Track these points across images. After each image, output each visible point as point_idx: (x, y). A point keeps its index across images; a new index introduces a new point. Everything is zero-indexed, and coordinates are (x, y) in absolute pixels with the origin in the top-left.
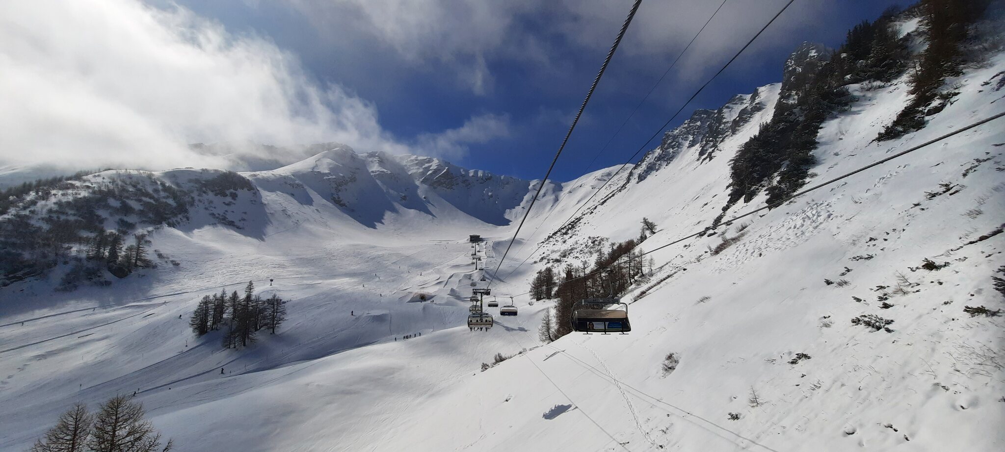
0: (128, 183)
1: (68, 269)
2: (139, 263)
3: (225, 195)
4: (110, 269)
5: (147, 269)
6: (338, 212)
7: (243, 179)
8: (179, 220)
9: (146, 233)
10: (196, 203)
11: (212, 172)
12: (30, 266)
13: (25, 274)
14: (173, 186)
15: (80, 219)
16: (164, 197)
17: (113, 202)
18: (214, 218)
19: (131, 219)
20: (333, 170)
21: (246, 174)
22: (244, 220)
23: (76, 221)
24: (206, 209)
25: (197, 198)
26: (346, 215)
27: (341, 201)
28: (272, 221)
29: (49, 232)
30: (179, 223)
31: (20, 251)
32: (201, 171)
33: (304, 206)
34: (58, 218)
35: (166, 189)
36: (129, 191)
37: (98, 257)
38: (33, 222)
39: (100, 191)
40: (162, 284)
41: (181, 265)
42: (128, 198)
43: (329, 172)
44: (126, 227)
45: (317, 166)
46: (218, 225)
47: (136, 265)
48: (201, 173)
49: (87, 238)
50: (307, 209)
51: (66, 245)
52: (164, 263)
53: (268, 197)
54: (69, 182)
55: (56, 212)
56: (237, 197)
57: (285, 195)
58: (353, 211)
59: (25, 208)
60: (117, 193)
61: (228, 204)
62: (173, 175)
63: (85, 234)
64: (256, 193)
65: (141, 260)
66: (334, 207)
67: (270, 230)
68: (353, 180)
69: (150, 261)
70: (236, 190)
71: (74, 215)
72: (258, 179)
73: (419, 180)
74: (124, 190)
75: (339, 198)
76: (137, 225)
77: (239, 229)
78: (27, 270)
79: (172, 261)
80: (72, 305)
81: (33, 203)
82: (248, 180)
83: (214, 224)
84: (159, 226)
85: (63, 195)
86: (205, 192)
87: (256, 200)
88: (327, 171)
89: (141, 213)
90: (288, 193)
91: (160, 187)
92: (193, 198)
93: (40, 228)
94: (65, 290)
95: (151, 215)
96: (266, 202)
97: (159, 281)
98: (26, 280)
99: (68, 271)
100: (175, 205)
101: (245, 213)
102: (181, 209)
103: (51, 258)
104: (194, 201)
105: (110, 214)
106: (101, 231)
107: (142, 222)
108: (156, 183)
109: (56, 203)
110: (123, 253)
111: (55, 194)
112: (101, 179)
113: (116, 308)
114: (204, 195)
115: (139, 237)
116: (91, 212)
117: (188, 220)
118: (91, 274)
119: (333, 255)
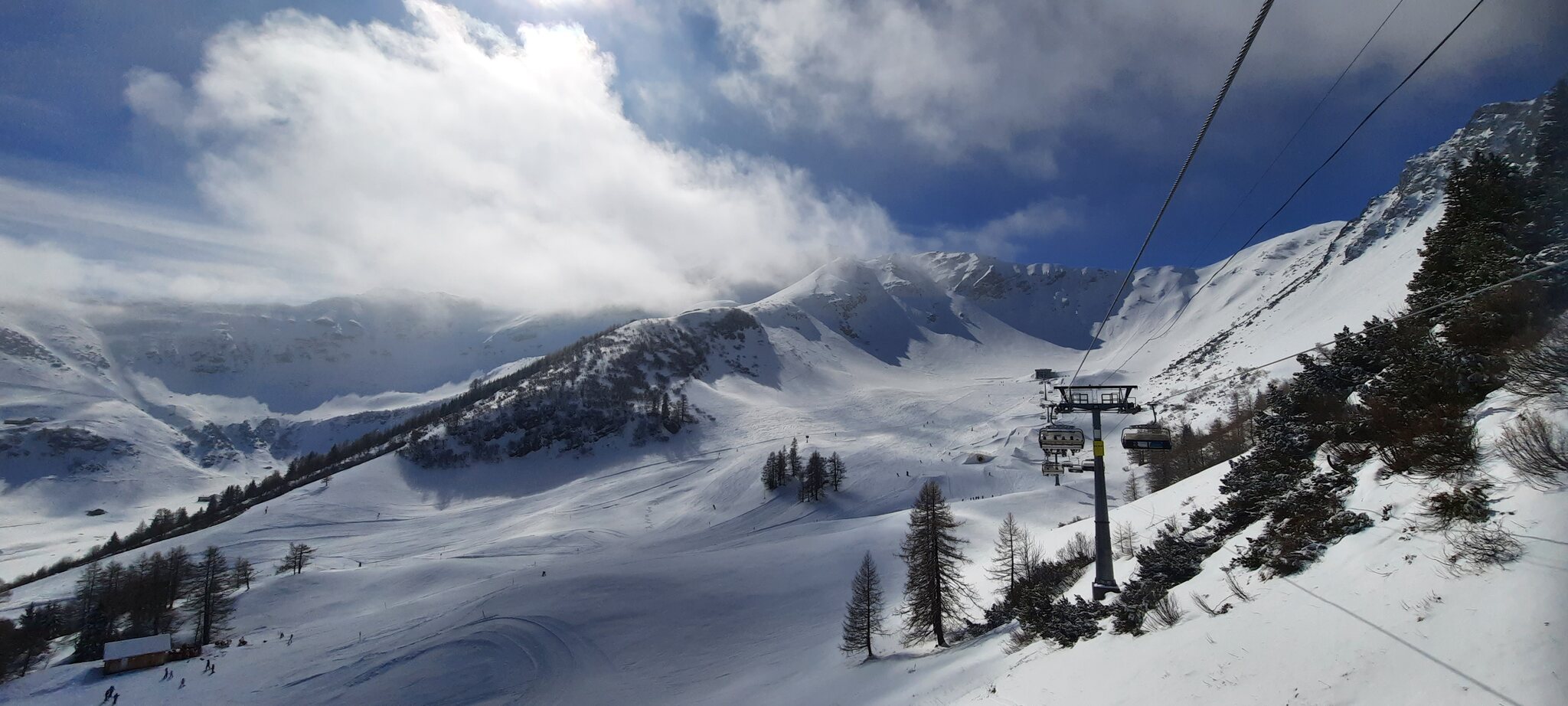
0: (653, 334)
1: (635, 425)
2: (685, 419)
3: (734, 338)
4: (666, 426)
5: (691, 424)
6: (852, 346)
7: (747, 315)
9: (679, 387)
10: (712, 349)
11: (719, 312)
12: (610, 423)
13: (607, 430)
14: (689, 333)
15: (630, 376)
16: (684, 347)
17: (649, 357)
18: (730, 365)
19: (665, 372)
20: (838, 289)
21: (746, 308)
22: (756, 365)
23: (628, 378)
24: (721, 355)
25: (711, 344)
26: (860, 350)
27: (851, 331)
28: (784, 365)
29: (613, 390)
31: (601, 410)
32: (709, 312)
33: (813, 342)
34: (615, 376)
35: (684, 337)
36: (656, 342)
37: (654, 413)
38: (600, 381)
39: (637, 345)
40: (707, 440)
41: (717, 420)
42: (656, 350)
44: (664, 381)
45: (818, 286)
46: (735, 373)
47: (682, 421)
48: (710, 314)
49: (640, 394)
50: (816, 346)
51: (629, 403)
52: (702, 418)
53: (779, 337)
54: (608, 337)
55: (612, 370)
56: (744, 338)
57: (790, 330)
58: (867, 343)
59: (590, 368)
60: (648, 345)
61: (738, 348)
62: (685, 319)
63: (638, 391)
64: (761, 332)
65: (686, 416)
66: (844, 339)
67: (782, 377)
68: (863, 299)
69: (692, 417)
70: (742, 330)
71: (625, 372)
72: (760, 312)
73: (951, 290)
74: (652, 342)
75: (849, 327)
76: (671, 379)
77: (753, 376)
78: (607, 427)
79: (709, 416)
80: (648, 459)
81: (593, 363)
82: (751, 316)
83: (731, 373)
84: (688, 378)
85: (611, 352)
86: (716, 336)
87: (763, 341)
88: (832, 293)
89: (671, 366)
90: (792, 327)
91: (679, 336)
92: (707, 344)
93: (606, 387)
94: (637, 445)
95: (678, 367)
96: (773, 342)
97: (704, 437)
98: (609, 436)
99: (636, 427)
100: (694, 354)
101: (756, 357)
102: (700, 358)
103: (622, 415)
104: (708, 347)
105: (649, 369)
106: (647, 387)
107: (674, 375)
108: (674, 330)
109: (609, 362)
110: (672, 409)
111: (605, 352)
112: (631, 331)
113: (681, 462)
114: (716, 339)
115: (677, 392)
116: (635, 368)
117: (708, 369)
118: (653, 430)
119: (857, 405)
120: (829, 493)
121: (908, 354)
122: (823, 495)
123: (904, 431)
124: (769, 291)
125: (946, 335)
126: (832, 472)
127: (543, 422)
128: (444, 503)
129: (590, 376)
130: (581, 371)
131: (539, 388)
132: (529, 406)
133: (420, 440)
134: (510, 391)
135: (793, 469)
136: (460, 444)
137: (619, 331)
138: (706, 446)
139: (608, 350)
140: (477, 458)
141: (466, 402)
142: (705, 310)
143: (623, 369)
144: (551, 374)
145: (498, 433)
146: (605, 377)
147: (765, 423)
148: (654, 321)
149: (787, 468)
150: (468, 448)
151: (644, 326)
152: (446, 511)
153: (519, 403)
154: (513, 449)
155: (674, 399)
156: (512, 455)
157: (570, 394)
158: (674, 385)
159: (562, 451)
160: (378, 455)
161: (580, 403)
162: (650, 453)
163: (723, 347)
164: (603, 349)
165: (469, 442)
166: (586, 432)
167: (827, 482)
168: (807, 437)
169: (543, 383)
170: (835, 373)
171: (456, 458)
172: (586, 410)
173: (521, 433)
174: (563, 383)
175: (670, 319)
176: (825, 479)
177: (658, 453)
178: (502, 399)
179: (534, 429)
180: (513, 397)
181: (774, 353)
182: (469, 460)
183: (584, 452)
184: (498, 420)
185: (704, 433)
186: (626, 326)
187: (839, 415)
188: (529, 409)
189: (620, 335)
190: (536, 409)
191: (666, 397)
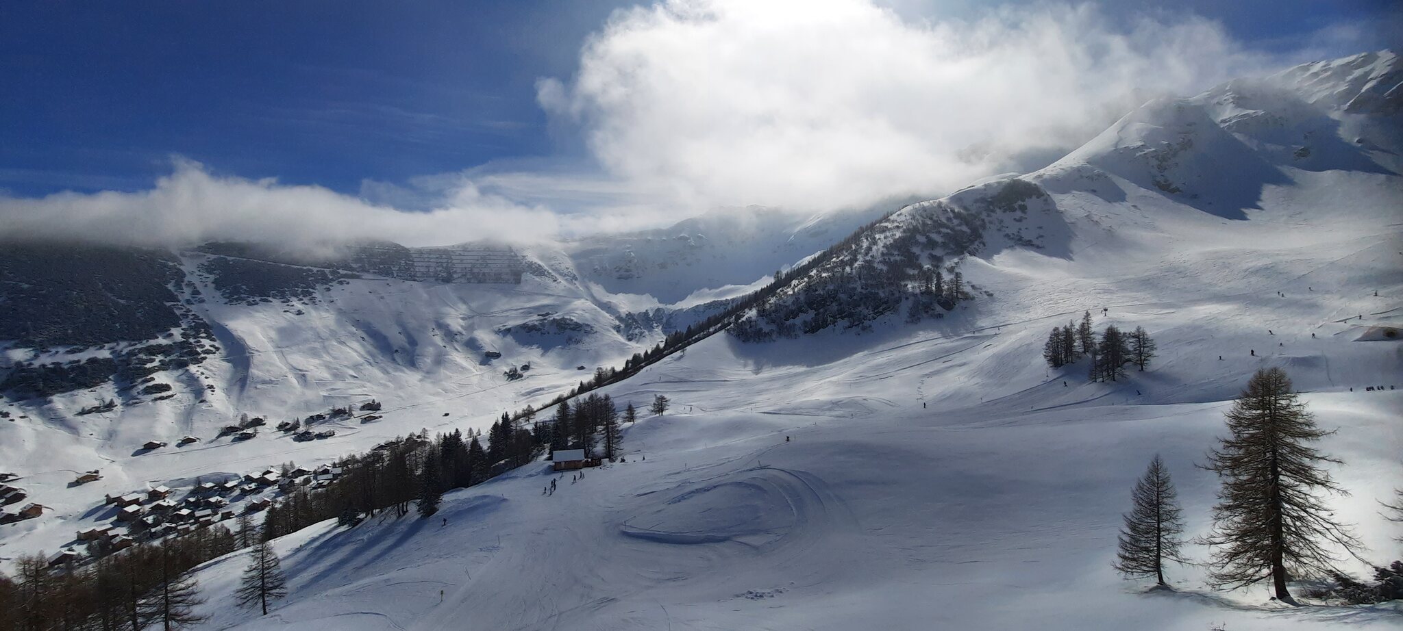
0: (925, 216)
1: (910, 303)
2: (959, 296)
3: (1014, 210)
4: (940, 303)
5: (967, 301)
6: (1170, 203)
7: (1028, 185)
8: (977, 247)
9: (954, 265)
10: (988, 225)
11: (996, 185)
12: (886, 303)
13: (884, 309)
14: (962, 211)
15: (903, 258)
16: (958, 225)
17: (922, 239)
18: (1010, 239)
19: (938, 252)
20: (1150, 137)
21: (1028, 178)
22: (1042, 236)
23: (902, 261)
24: (999, 230)
25: (987, 219)
26: (1182, 206)
27: (1170, 185)
28: (1077, 233)
29: (888, 272)
30: (977, 251)
31: (877, 291)
32: (983, 187)
33: (1114, 204)
34: (889, 259)
35: (957, 215)
36: (928, 224)
37: (928, 292)
38: (875, 265)
39: (908, 229)
40: (984, 316)
41: (995, 296)
42: (929, 231)
43: (1143, 143)
44: (937, 261)
45: (1120, 139)
46: (1017, 247)
47: (957, 298)
48: (985, 190)
49: (913, 275)
50: (1119, 208)
51: (903, 283)
52: (979, 294)
53: (1067, 203)
54: (883, 224)
55: (887, 254)
56: (1026, 209)
57: (1084, 194)
58: (1195, 196)
59: (867, 254)
60: (920, 228)
61: (1020, 220)
62: (958, 198)
63: (911, 272)
64: (1048, 201)
65: (960, 293)
66: (1160, 196)
67: (1074, 246)
68: (1187, 145)
69: (967, 294)
70: (1024, 201)
71: (899, 255)
72: (1046, 179)
73: (1338, 109)
74: (924, 224)
75: (1166, 180)
76: (944, 258)
77: (1038, 248)
78: (885, 306)
79: (986, 292)
80: (922, 335)
81: (869, 249)
82: (1035, 184)
83: (1011, 247)
84: (962, 256)
85: (885, 238)
86: (992, 211)
87: (1050, 209)
88: (1139, 144)
89: (944, 245)
90: (1087, 190)
91: (952, 215)
92: (983, 220)
93: (881, 270)
94: (912, 322)
95: (952, 246)
96: (1062, 209)
97: (980, 313)
98: (886, 314)
99: (910, 305)
100: (968, 231)
101: (1041, 228)
102: (976, 235)
103: (897, 295)
104: (985, 223)
105: (922, 251)
106: (921, 267)
107: (948, 254)
108: (946, 210)
109: (883, 247)
110: (946, 287)
111: (879, 239)
112: (903, 217)
113: (956, 338)
114: (992, 214)
115: (951, 270)
116: (908, 251)
117: (984, 245)
118: (927, 308)
119: (1178, 271)
120: (1131, 373)
121: (1260, 204)
122: (1123, 376)
123: (1251, 300)
124: (1060, 154)
125: (1329, 172)
126: (1135, 350)
127: (828, 304)
128: (759, 369)
129: (866, 261)
130: (858, 258)
131: (824, 275)
132: (816, 290)
133: (740, 321)
134: (803, 279)
135: (1084, 345)
136: (767, 323)
137: (891, 218)
138: (983, 322)
139: (882, 236)
140: (780, 335)
141: (770, 290)
142: (979, 185)
143: (896, 253)
144: (834, 262)
145: (794, 314)
146: (881, 262)
147: (1053, 297)
148: (926, 204)
149: (1075, 344)
150: (773, 327)
151: (916, 210)
152: (760, 376)
153: (808, 289)
154: (806, 327)
155: (947, 277)
156: (806, 332)
157: (850, 278)
158: (949, 263)
159: (845, 328)
160: (715, 332)
161: (858, 287)
162: (924, 329)
163: (1002, 221)
164: (877, 236)
165: (774, 322)
166: (865, 312)
167: (1129, 360)
168: (1106, 310)
169: (827, 270)
170: (1144, 235)
171: (766, 334)
172: (864, 292)
173: (812, 314)
174: (844, 269)
175: (941, 200)
176: (1127, 357)
177: (933, 329)
178: (798, 285)
179: (822, 310)
180: (804, 284)
181: (1064, 220)
182: (774, 336)
183: (864, 329)
184: (793, 303)
185: (980, 309)
186: (899, 213)
187: (1148, 283)
188: (817, 293)
189: (893, 222)
190: (822, 293)
191: (939, 276)
